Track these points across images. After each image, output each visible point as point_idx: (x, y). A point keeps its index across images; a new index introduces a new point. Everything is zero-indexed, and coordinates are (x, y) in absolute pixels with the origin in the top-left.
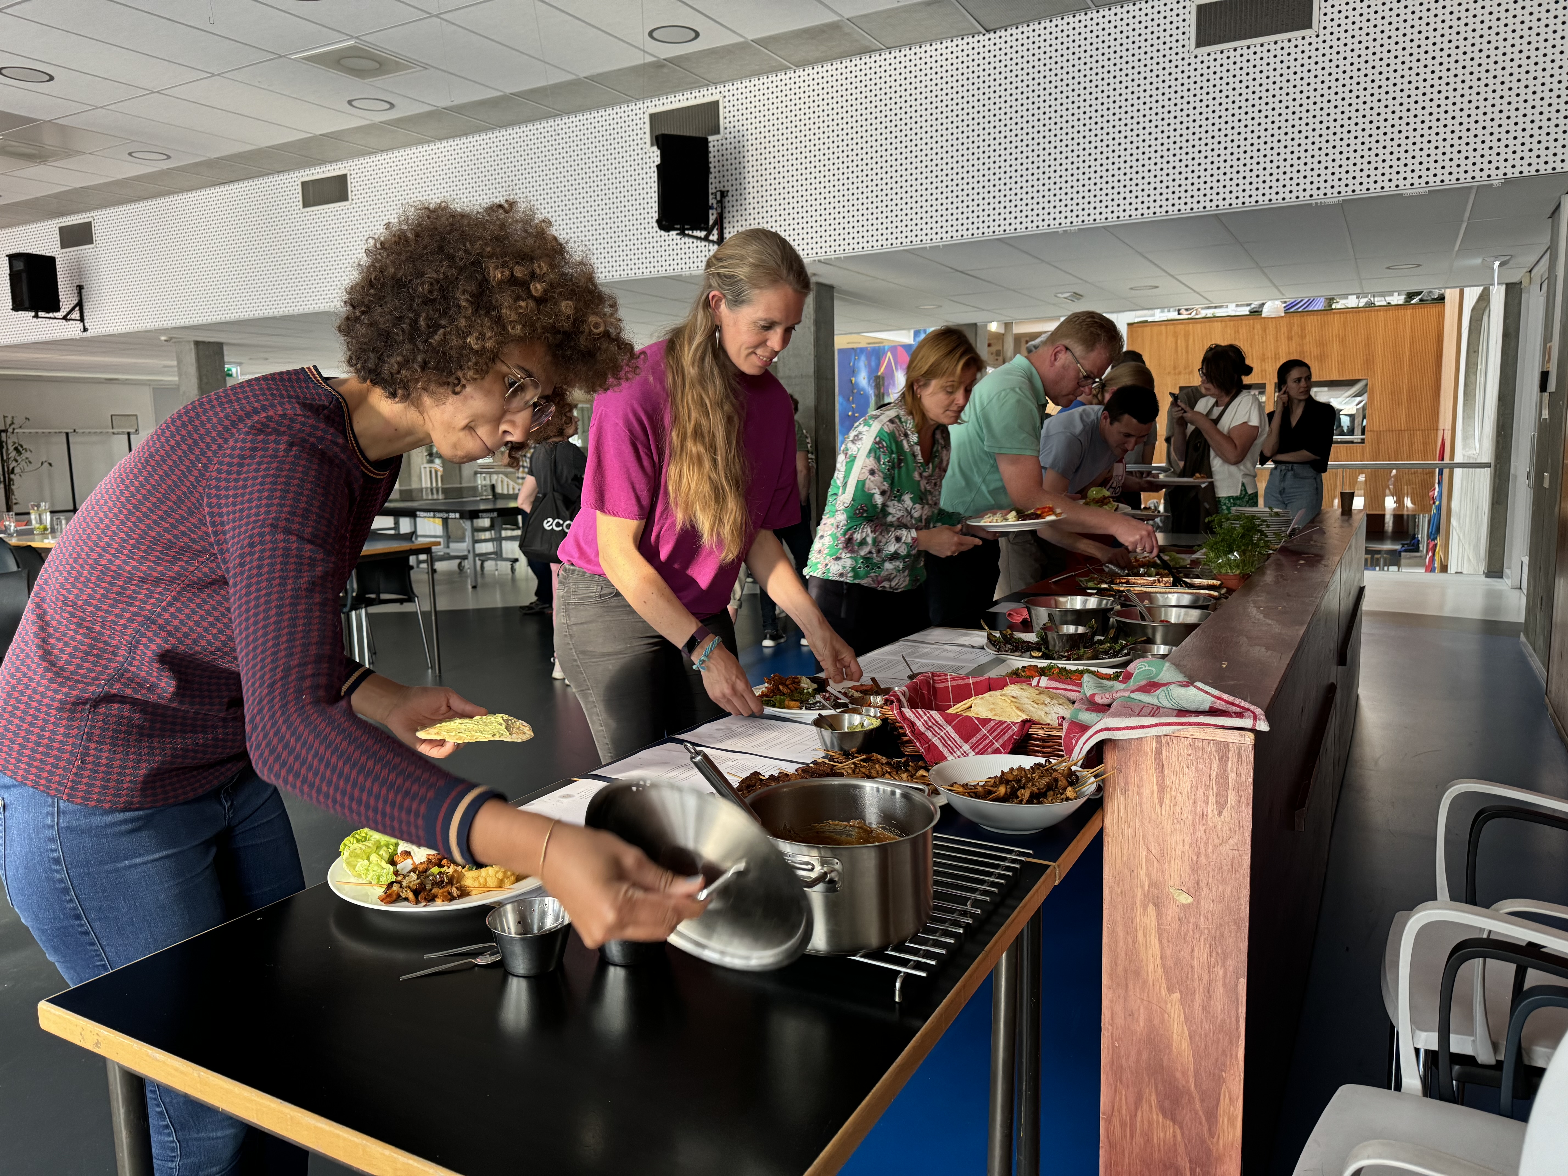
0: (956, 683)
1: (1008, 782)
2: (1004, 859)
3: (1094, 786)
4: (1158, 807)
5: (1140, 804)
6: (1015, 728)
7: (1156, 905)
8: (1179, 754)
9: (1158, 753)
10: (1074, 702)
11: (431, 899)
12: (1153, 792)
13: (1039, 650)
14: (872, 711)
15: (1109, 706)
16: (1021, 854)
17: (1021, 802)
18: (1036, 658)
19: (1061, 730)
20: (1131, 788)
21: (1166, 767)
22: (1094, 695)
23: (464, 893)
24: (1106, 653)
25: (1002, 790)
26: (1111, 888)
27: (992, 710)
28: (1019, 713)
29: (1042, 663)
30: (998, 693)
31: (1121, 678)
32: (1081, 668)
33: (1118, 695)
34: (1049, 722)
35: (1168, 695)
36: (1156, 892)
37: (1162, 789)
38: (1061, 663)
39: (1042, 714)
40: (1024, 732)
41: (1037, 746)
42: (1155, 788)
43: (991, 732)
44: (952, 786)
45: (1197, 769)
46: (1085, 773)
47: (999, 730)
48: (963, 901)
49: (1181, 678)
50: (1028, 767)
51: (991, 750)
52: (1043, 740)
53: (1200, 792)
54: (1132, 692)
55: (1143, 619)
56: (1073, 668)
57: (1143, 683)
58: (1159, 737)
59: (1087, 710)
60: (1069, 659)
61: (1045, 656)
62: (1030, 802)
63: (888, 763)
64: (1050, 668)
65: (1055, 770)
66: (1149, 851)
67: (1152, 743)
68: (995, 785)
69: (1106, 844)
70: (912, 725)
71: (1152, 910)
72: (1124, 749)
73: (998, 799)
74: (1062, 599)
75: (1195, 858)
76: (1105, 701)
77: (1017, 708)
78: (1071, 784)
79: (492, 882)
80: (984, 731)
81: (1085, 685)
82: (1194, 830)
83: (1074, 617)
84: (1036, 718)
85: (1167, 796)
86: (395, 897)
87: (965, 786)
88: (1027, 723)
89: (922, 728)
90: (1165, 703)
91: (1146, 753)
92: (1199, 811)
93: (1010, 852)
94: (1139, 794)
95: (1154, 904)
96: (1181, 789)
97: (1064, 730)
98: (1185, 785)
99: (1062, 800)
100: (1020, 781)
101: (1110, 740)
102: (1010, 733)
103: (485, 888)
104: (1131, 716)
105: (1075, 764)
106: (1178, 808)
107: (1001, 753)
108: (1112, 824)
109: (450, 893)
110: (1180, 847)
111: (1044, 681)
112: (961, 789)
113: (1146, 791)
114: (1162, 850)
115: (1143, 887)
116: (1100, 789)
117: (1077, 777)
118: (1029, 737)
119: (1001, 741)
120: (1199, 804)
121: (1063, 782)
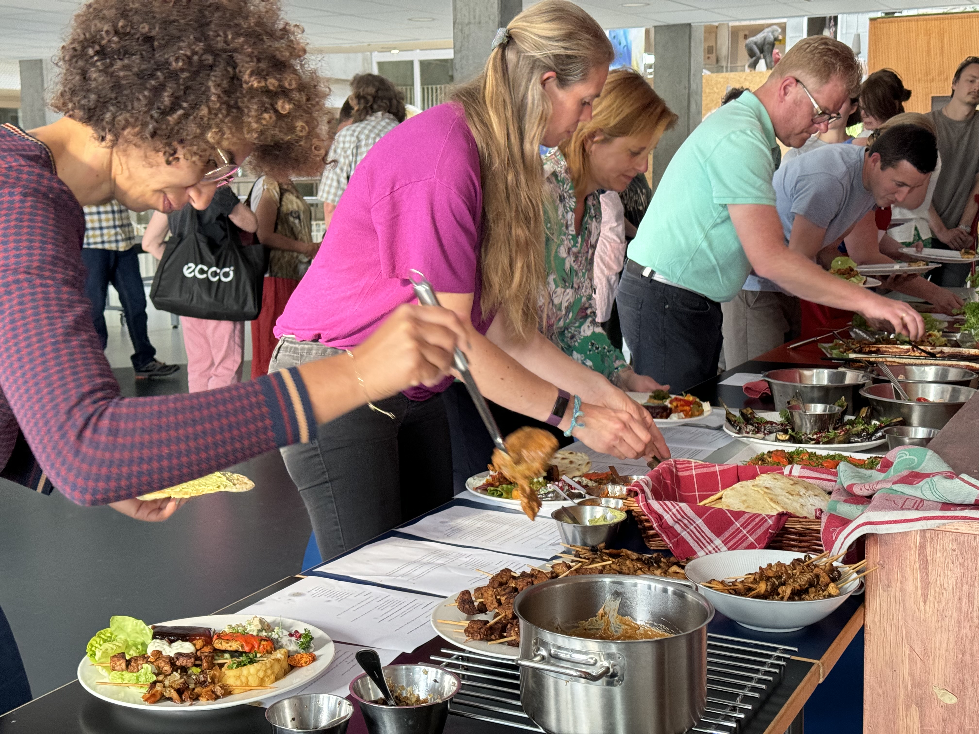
0: (700, 471)
1: (768, 579)
2: (769, 657)
3: (857, 582)
4: (922, 604)
5: (903, 601)
6: (770, 522)
7: (920, 706)
8: (944, 549)
9: (922, 547)
10: (830, 493)
11: (196, 698)
12: (916, 588)
13: (786, 432)
14: (613, 503)
15: (870, 497)
16: (785, 651)
17: (782, 599)
18: (783, 441)
19: (819, 524)
20: (893, 585)
21: (930, 562)
22: (852, 485)
23: (228, 692)
24: (858, 435)
25: (762, 587)
26: (872, 689)
27: (744, 502)
28: (774, 505)
29: (790, 447)
30: (749, 483)
31: (879, 467)
32: (832, 453)
33: (879, 486)
34: (805, 514)
35: (932, 488)
36: (919, 692)
37: (926, 584)
38: (810, 448)
39: (798, 506)
40: (781, 527)
41: (794, 540)
42: (919, 584)
43: (745, 525)
44: (710, 582)
45: (962, 565)
46: (846, 569)
47: (754, 523)
48: (734, 697)
49: (945, 468)
50: (788, 563)
51: (744, 544)
52: (800, 534)
53: (965, 588)
54: (894, 483)
55: (898, 397)
56: (824, 453)
57: (905, 473)
58: (923, 531)
59: (845, 501)
60: (818, 442)
61: (793, 439)
62: (791, 599)
63: (638, 560)
64: (798, 453)
65: (816, 566)
66: (912, 649)
67: (916, 537)
68: (755, 581)
69: (867, 642)
70: (660, 518)
71: (915, 711)
72: (887, 543)
73: (758, 596)
74: (807, 373)
75: (960, 656)
76: (866, 493)
77: (771, 500)
78: (833, 580)
79: (253, 681)
80: (737, 524)
81: (841, 474)
82: (959, 627)
83: (821, 394)
84: (791, 510)
85: (931, 592)
86: (159, 697)
87: (722, 582)
88: (784, 516)
89: (670, 522)
90: (929, 495)
91: (910, 548)
92: (964, 609)
93: (775, 649)
94: (902, 590)
95: (917, 704)
96: (946, 585)
97: (823, 524)
98: (950, 581)
99: (824, 597)
100: (780, 577)
101: (873, 534)
102: (766, 526)
103: (247, 687)
104: (894, 509)
105: (836, 560)
106: (943, 604)
107: (755, 548)
108: (874, 621)
109: (213, 692)
110: (944, 645)
111: (797, 470)
112: (720, 586)
113: (910, 587)
114: (925, 649)
115: (906, 687)
116: (862, 585)
117: (839, 573)
118: (786, 530)
119: (756, 535)
120: (964, 600)
121: (824, 579)
